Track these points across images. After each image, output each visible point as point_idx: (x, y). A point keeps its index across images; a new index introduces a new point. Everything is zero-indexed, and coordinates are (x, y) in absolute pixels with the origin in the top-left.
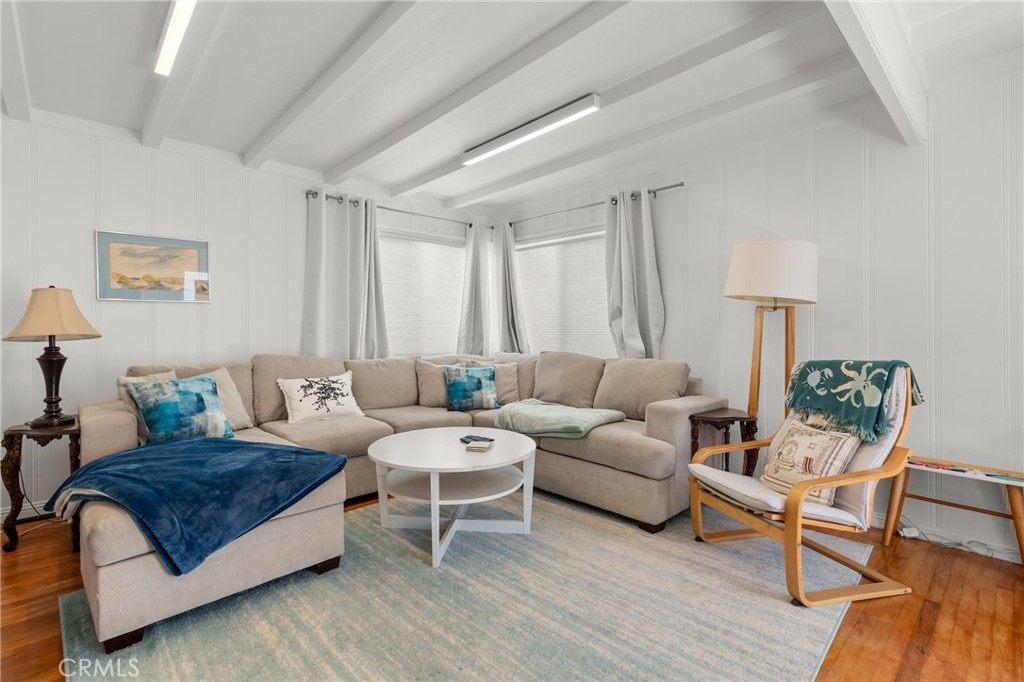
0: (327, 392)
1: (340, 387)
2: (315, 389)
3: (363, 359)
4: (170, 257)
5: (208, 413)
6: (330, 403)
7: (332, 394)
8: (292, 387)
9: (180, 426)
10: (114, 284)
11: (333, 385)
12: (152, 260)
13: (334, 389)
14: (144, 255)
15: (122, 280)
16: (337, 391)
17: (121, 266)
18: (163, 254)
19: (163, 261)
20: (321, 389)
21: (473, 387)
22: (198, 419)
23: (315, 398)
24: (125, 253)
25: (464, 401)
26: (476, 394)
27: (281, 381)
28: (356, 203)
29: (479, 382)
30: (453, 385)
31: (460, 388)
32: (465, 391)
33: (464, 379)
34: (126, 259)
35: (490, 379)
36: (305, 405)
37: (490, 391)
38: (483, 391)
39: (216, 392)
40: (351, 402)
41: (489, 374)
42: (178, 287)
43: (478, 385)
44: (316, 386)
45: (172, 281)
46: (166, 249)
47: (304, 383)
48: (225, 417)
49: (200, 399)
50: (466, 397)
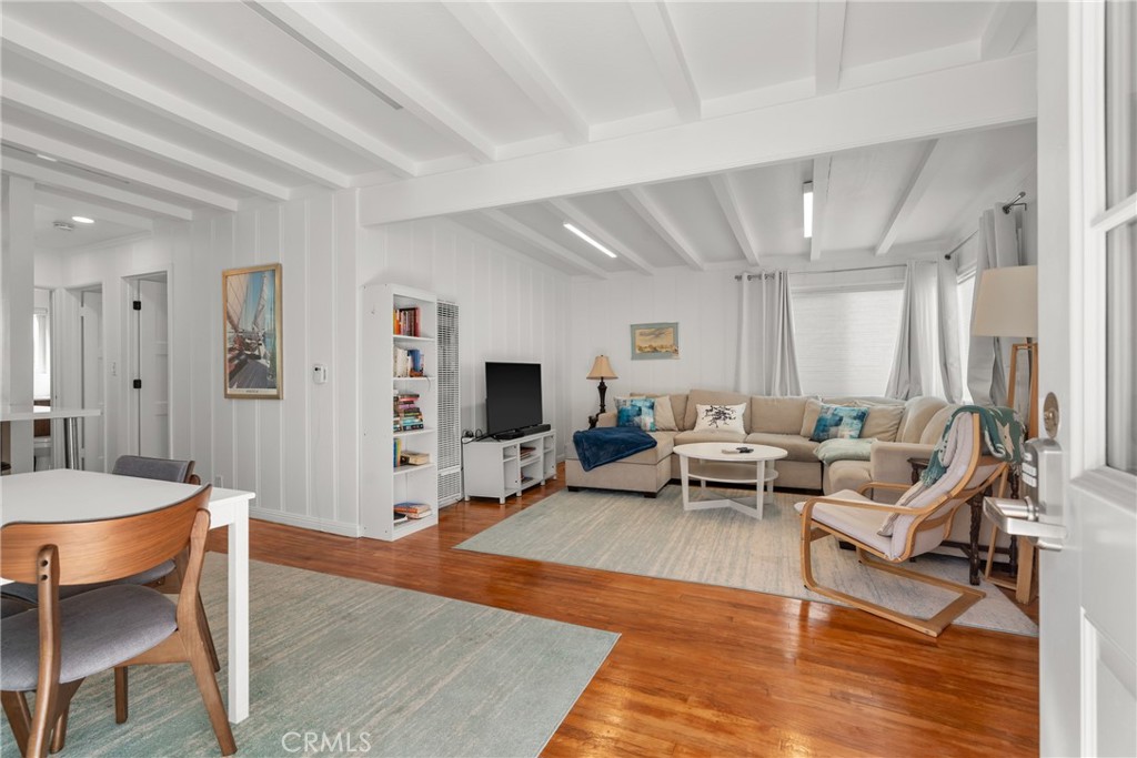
0: (721, 415)
1: (730, 413)
2: (713, 413)
3: (778, 396)
4: (660, 334)
5: (642, 417)
6: (720, 423)
7: (722, 417)
8: (702, 409)
9: (628, 421)
10: (638, 352)
11: (725, 411)
12: (652, 336)
13: (725, 414)
14: (649, 335)
15: (640, 349)
16: (727, 415)
17: (641, 342)
18: (657, 332)
19: (657, 336)
20: (716, 413)
21: (833, 423)
22: (637, 419)
23: (711, 418)
24: (641, 334)
25: (820, 433)
26: (833, 430)
27: (698, 406)
28: (773, 276)
29: (841, 419)
30: (820, 420)
31: (823, 423)
32: (825, 426)
33: (828, 416)
34: (642, 338)
35: (855, 418)
36: (704, 422)
37: (848, 429)
38: (840, 428)
39: (652, 407)
40: (736, 424)
41: (855, 414)
42: (664, 350)
43: (839, 422)
44: (715, 411)
45: (662, 347)
46: (659, 330)
47: (709, 408)
48: (652, 420)
49: (640, 410)
50: (823, 431)
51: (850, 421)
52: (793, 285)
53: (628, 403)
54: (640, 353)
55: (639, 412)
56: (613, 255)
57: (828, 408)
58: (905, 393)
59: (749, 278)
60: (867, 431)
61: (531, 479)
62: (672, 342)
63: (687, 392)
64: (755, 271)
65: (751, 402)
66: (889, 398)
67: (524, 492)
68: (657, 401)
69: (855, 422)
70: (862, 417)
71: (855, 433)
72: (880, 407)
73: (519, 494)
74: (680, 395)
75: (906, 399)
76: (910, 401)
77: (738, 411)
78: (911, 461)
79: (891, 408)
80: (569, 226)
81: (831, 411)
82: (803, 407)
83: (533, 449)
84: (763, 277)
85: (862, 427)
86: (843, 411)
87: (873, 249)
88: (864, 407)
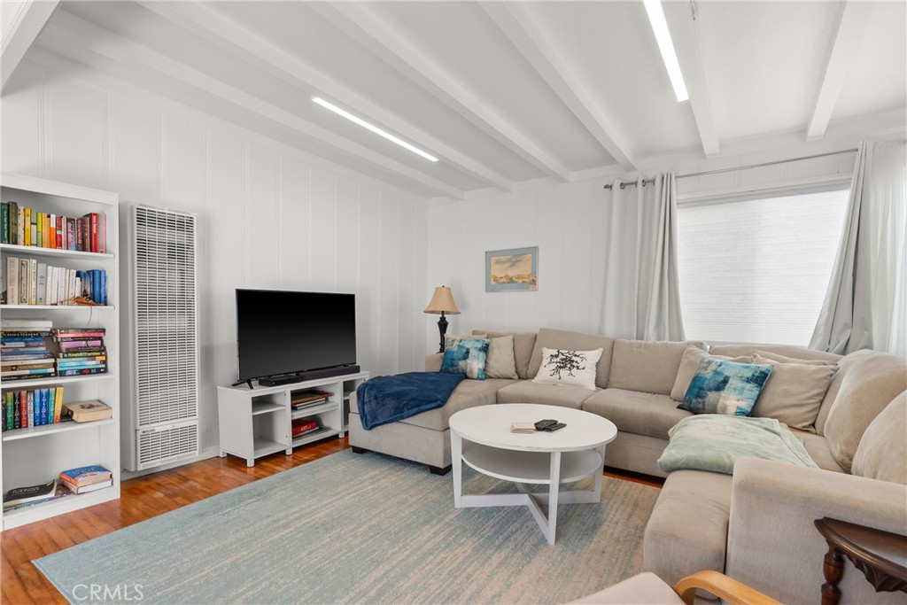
0: (567, 363)
1: (579, 361)
2: (558, 360)
3: (651, 340)
4: (517, 261)
5: (469, 361)
6: (564, 373)
7: (569, 366)
8: (547, 354)
9: (452, 365)
10: (493, 283)
11: (574, 358)
12: (508, 264)
13: (573, 361)
14: (505, 262)
15: (496, 279)
16: (575, 364)
17: (495, 271)
18: (514, 259)
19: (513, 265)
20: (562, 359)
21: (712, 385)
23: (554, 366)
24: (497, 262)
25: (694, 401)
26: (711, 396)
27: (545, 350)
28: (653, 181)
29: (725, 381)
30: (696, 379)
31: (698, 384)
32: (702, 389)
33: (708, 374)
34: (497, 266)
35: (748, 380)
36: (546, 372)
37: (736, 398)
38: (723, 394)
39: (485, 349)
40: (585, 376)
41: (750, 375)
42: (521, 281)
43: (722, 385)
44: (561, 356)
45: (519, 277)
46: (516, 256)
47: (555, 352)
48: (481, 365)
49: (468, 352)
50: (698, 396)
51: (740, 384)
52: (680, 192)
53: (456, 343)
54: (494, 285)
55: (466, 355)
56: (434, 159)
57: (710, 363)
58: (843, 341)
59: (623, 186)
60: (767, 403)
61: (328, 429)
62: (530, 271)
63: (537, 332)
64: (630, 177)
65: (611, 348)
66: (814, 350)
67: (295, 450)
68: (494, 343)
69: (749, 386)
70: (761, 379)
71: (746, 405)
72: (794, 364)
73: (289, 452)
74: (528, 335)
75: (844, 351)
76: (849, 356)
77: (591, 357)
78: (826, 525)
79: (814, 367)
80: (318, 100)
81: (713, 367)
82: (678, 356)
83: (331, 394)
84: (640, 184)
85: (759, 396)
86: (732, 368)
87: (802, 130)
88: (765, 365)
